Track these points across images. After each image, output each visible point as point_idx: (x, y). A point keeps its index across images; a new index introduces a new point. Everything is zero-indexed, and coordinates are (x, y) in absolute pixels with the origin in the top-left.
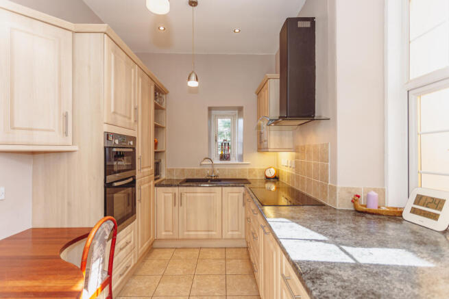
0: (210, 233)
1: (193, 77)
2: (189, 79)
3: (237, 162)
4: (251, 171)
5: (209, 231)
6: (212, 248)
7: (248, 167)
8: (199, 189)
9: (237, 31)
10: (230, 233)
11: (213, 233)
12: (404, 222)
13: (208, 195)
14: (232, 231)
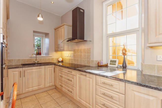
0: (40, 86)
1: (40, 16)
2: (38, 16)
3: (45, 56)
4: (52, 59)
5: (39, 86)
6: (40, 93)
7: (51, 58)
8: (34, 68)
9: (52, 2)
10: (48, 84)
11: (41, 86)
12: (108, 67)
13: (39, 70)
14: (50, 83)
